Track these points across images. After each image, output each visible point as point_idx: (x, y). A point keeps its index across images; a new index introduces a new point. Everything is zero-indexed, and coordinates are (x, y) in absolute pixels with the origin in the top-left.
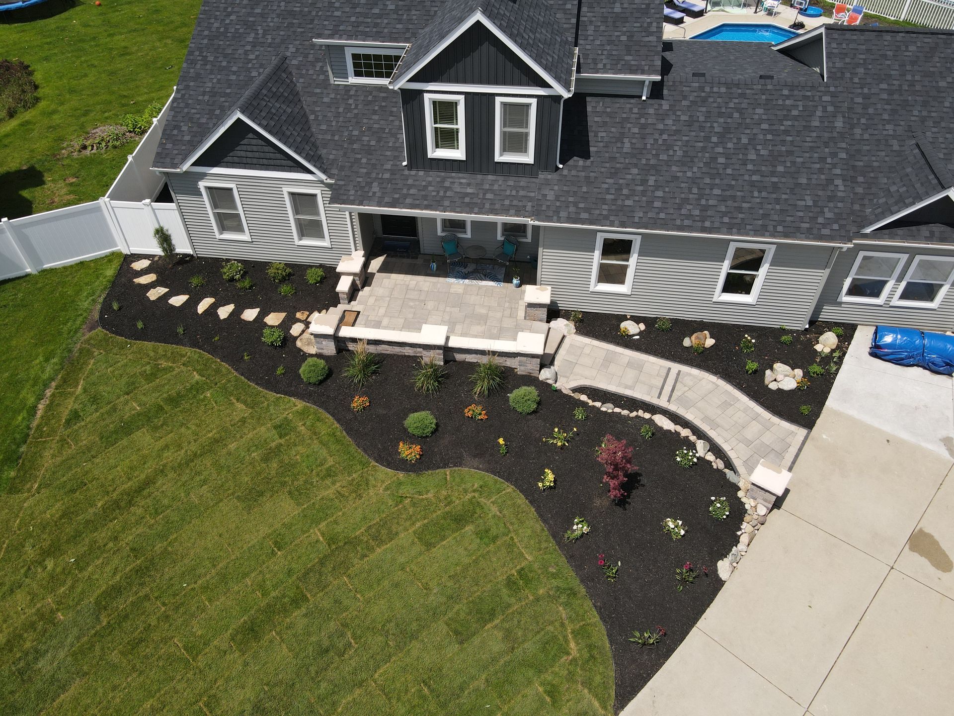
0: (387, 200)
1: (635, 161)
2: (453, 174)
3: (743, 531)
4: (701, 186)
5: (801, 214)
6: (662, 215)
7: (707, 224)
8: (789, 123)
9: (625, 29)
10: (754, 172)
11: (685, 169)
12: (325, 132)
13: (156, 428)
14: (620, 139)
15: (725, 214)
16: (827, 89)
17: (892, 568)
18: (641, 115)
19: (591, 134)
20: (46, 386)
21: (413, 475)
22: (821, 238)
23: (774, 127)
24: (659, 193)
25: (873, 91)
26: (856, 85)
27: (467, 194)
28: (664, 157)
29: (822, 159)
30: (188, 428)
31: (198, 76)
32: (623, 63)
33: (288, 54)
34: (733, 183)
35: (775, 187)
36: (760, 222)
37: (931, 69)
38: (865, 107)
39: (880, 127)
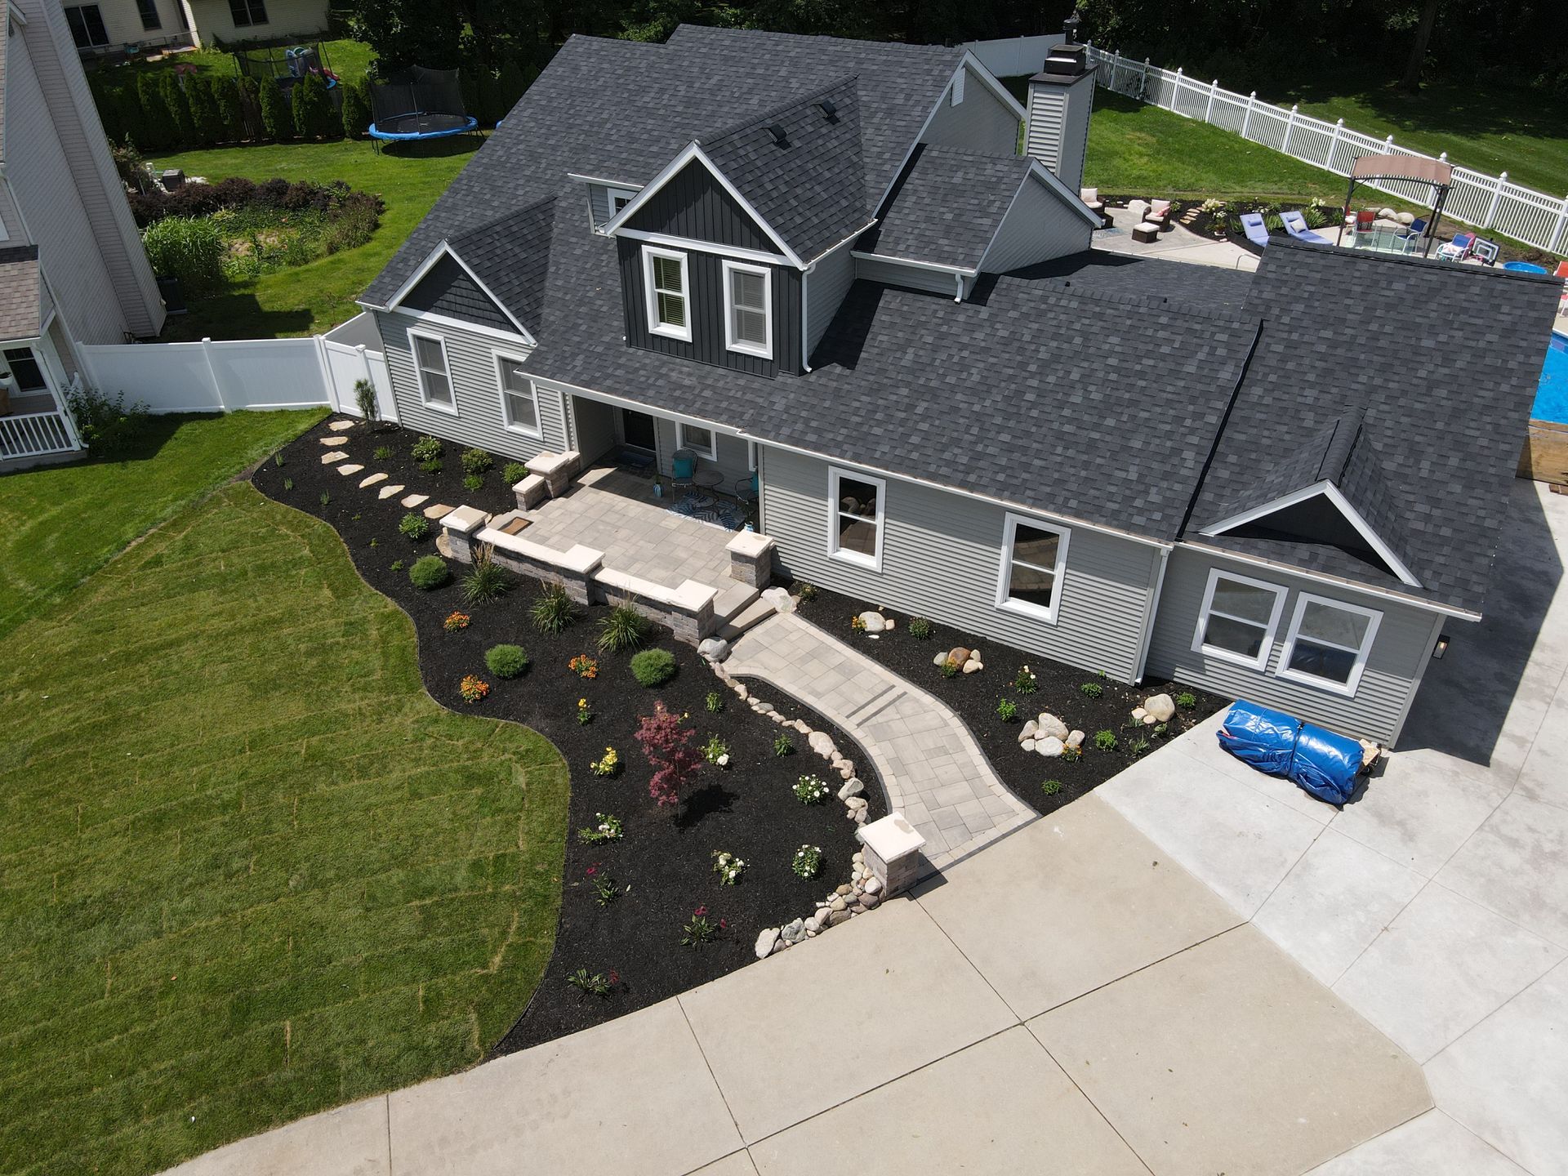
0: (585, 377)
1: (910, 378)
2: (678, 360)
3: (827, 904)
4: (987, 426)
5: (1113, 489)
6: (915, 455)
7: (972, 478)
8: (1151, 362)
9: (955, 205)
10: (1070, 420)
11: (975, 400)
12: (559, 288)
13: (223, 592)
14: (903, 349)
15: (1003, 469)
16: (1228, 325)
17: (1022, 1024)
18: (946, 321)
19: (869, 336)
20: (153, 525)
21: (458, 715)
22: (1129, 528)
23: (1125, 365)
24: (924, 426)
25: (1306, 338)
26: (1281, 327)
27: (681, 387)
28: (951, 380)
29: (1178, 420)
30: (256, 601)
31: (454, 206)
32: (933, 247)
33: (561, 194)
34: (1034, 429)
35: (1092, 445)
36: (1048, 489)
37: (1418, 320)
38: (1284, 359)
39: (1296, 390)
